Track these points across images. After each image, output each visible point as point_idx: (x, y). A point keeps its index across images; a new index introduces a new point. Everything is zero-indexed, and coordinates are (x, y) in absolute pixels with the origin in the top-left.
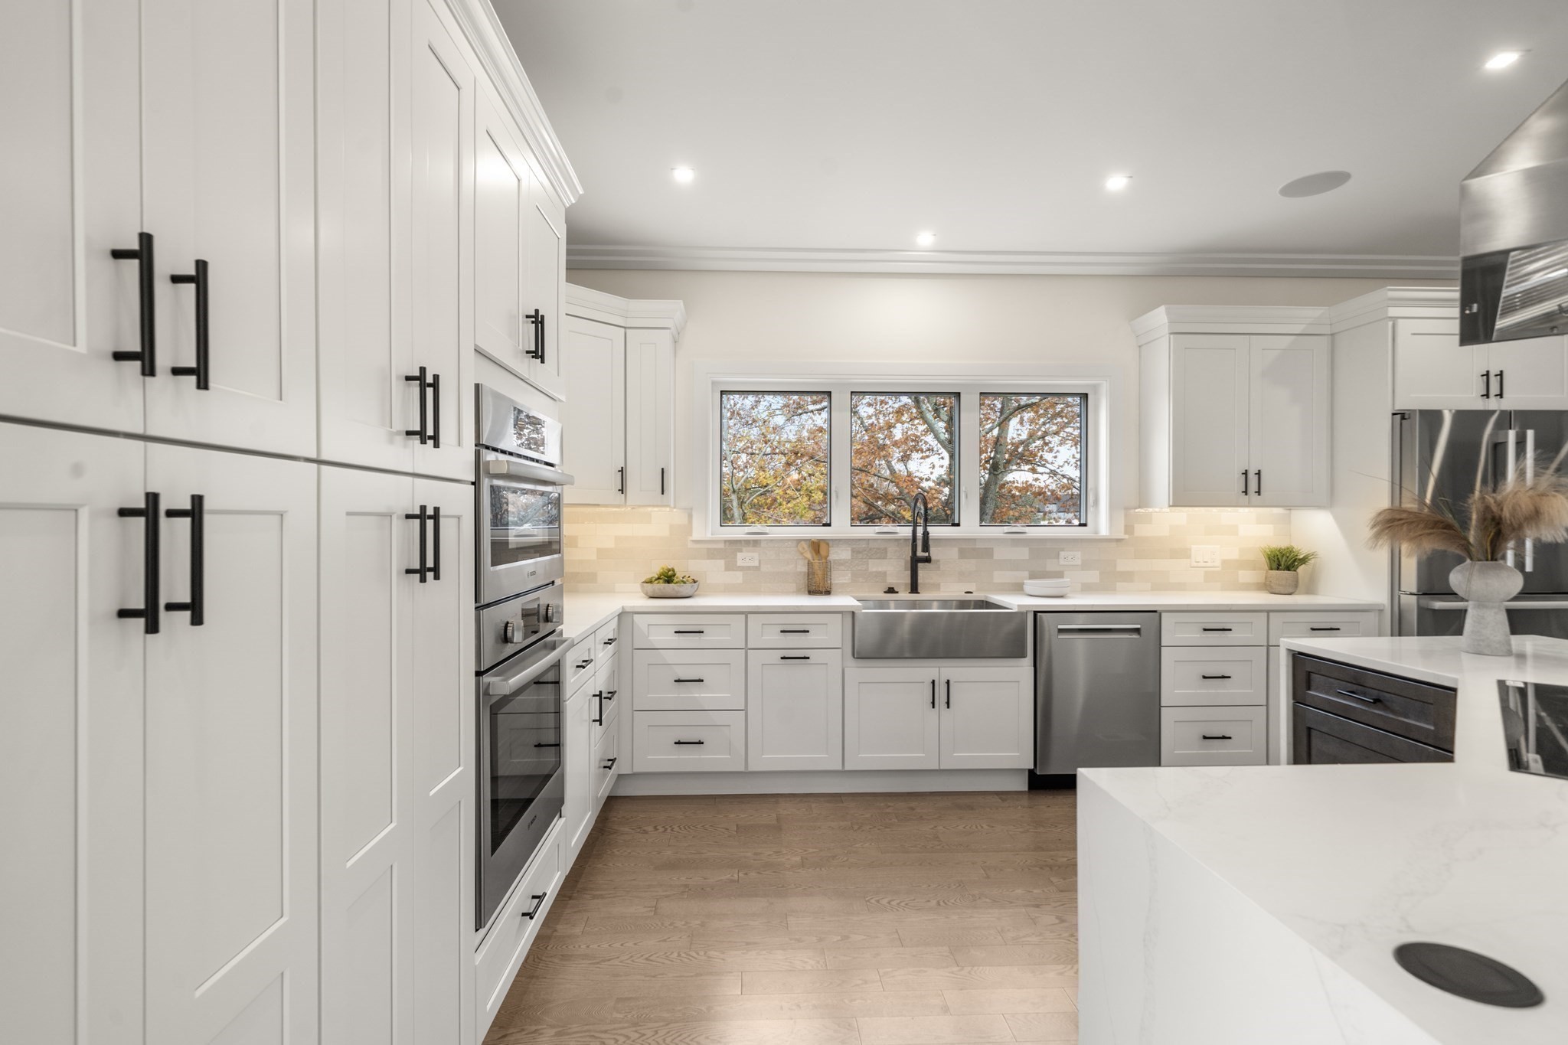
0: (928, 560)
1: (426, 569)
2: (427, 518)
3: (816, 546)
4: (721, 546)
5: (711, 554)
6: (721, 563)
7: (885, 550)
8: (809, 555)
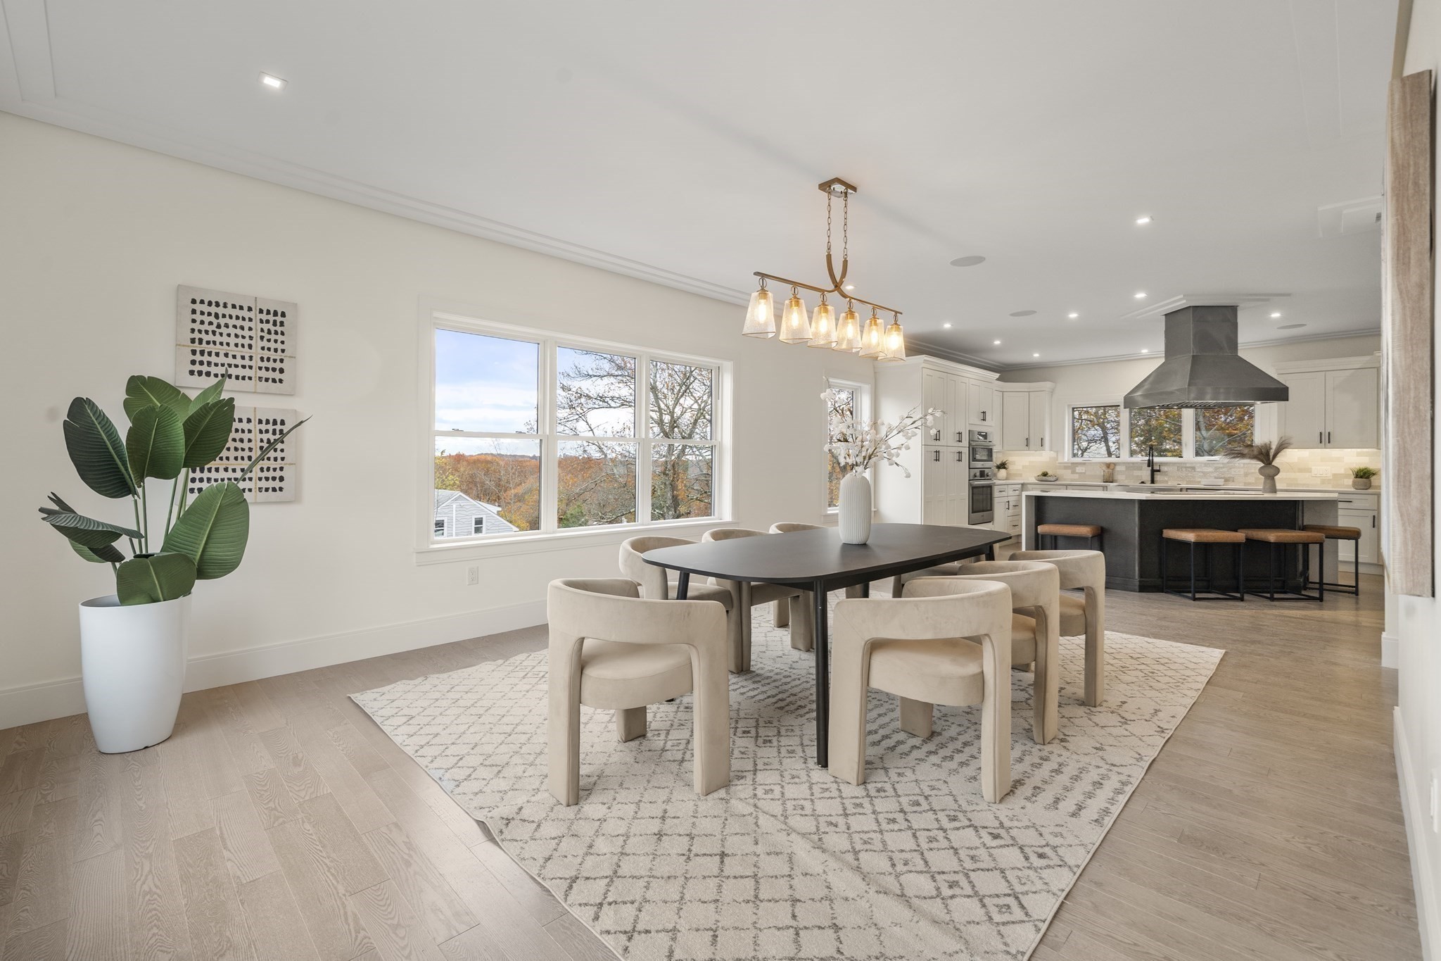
0: (1159, 471)
1: (960, 460)
2: (960, 453)
3: (1108, 465)
4: (1070, 465)
5: (1066, 468)
6: (1070, 471)
7: (1142, 467)
8: (1104, 468)
